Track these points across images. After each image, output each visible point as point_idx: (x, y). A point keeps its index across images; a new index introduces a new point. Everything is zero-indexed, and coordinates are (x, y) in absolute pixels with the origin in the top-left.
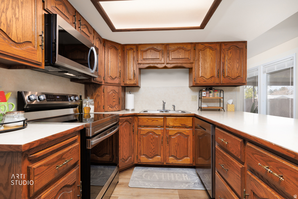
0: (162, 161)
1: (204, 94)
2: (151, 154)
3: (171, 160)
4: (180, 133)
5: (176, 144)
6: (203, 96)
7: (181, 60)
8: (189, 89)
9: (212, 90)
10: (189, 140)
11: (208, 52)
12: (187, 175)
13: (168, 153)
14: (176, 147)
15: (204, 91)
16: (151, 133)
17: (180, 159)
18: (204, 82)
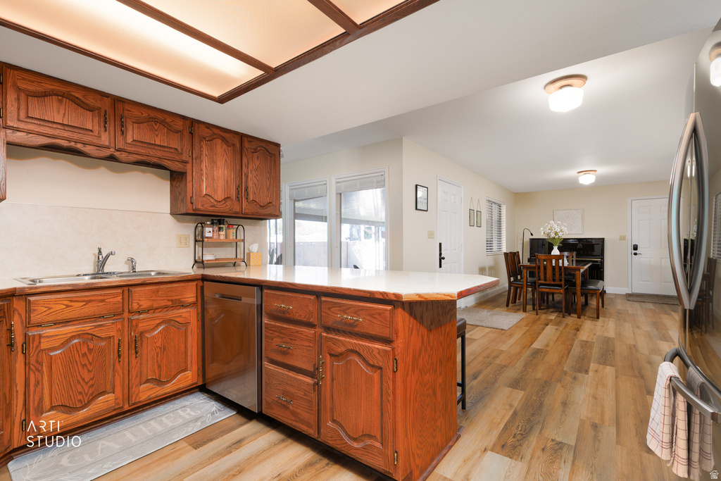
0: (119, 404)
1: (209, 232)
2: (80, 397)
3: (146, 392)
4: (168, 321)
5: (158, 350)
6: (207, 236)
7: (159, 148)
8: (170, 220)
9: (223, 224)
10: (189, 332)
11: (220, 147)
12: (188, 410)
13: (137, 376)
14: (157, 356)
15: (208, 226)
16: (75, 339)
17: (168, 382)
18: (212, 207)
